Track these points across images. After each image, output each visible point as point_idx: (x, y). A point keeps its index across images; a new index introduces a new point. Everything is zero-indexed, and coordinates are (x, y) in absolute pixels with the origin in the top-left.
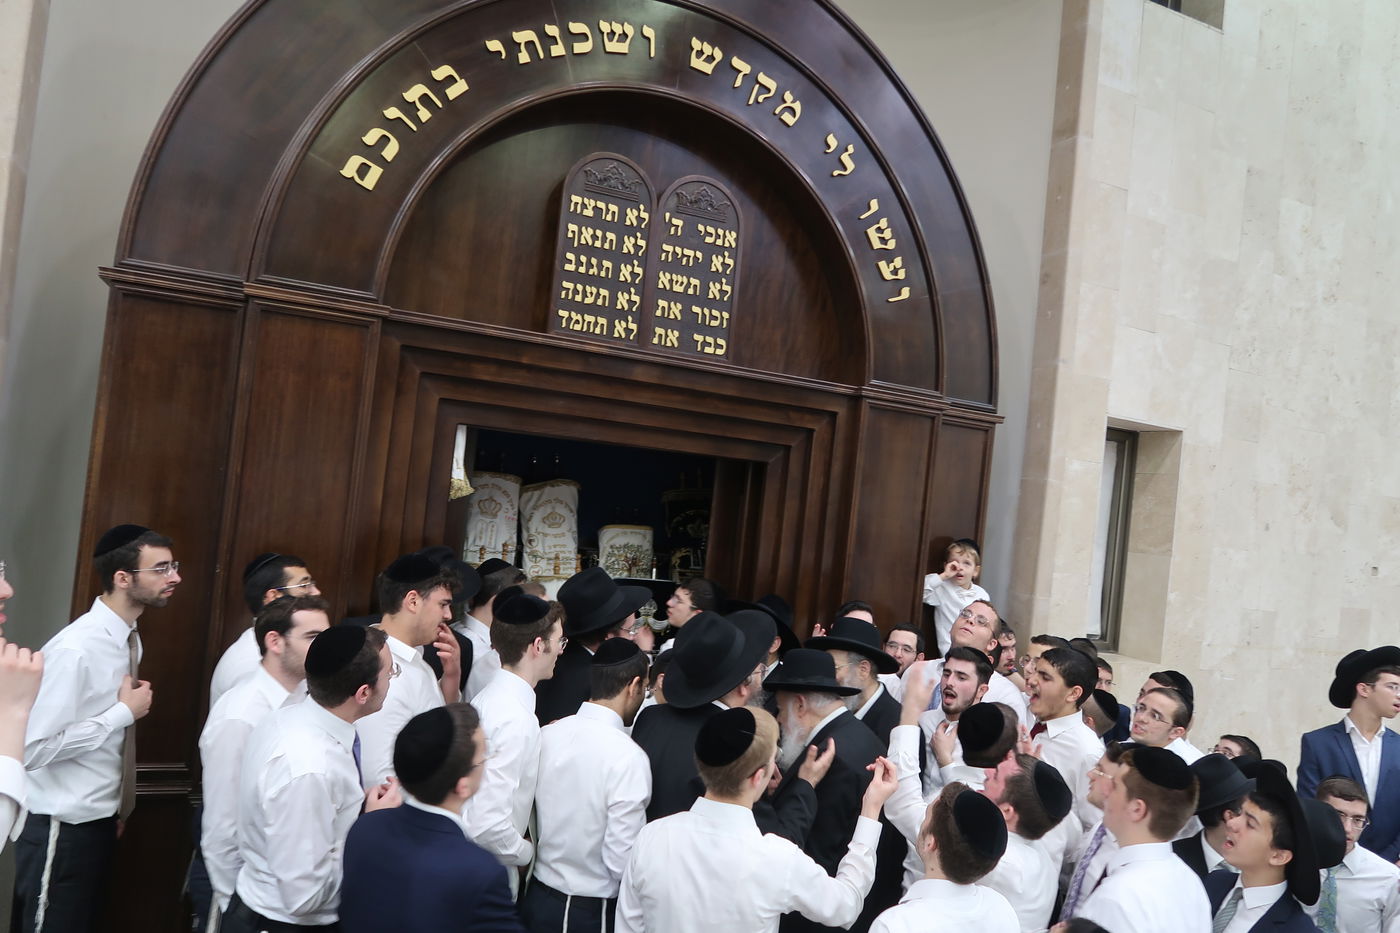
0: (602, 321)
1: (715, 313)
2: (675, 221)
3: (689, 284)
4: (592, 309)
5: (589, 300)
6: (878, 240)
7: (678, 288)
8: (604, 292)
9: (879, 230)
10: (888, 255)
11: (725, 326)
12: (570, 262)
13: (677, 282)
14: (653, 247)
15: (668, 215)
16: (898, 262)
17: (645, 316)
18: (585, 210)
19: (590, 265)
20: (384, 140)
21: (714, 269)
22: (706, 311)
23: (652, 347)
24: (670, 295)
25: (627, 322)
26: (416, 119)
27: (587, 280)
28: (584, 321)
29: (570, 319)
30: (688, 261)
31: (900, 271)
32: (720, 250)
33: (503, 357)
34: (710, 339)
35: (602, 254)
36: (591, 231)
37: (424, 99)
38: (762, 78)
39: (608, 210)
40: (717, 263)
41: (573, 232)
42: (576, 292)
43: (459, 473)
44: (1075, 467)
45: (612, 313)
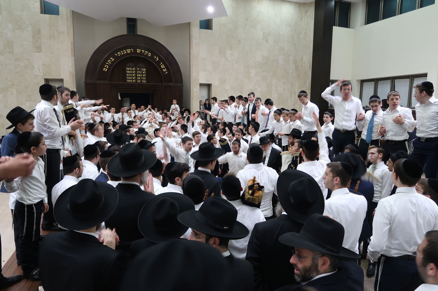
1: (144, 78)
3: (141, 75)
4: (130, 79)
6: (162, 67)
8: (131, 77)
10: (164, 69)
12: (127, 75)
13: (139, 75)
14: (136, 72)
15: (137, 68)
16: (165, 69)
17: (136, 79)
18: (128, 69)
20: (107, 66)
23: (137, 82)
24: (139, 77)
25: (134, 80)
26: (109, 64)
27: (129, 76)
28: (130, 81)
29: (128, 81)
30: (140, 73)
32: (144, 71)
33: (122, 85)
34: (144, 81)
35: (130, 74)
36: (129, 71)
37: (110, 61)
38: (146, 52)
39: (130, 69)
40: (144, 73)
41: (127, 72)
42: (128, 78)
43: (119, 98)
44: (195, 90)
45: (132, 79)
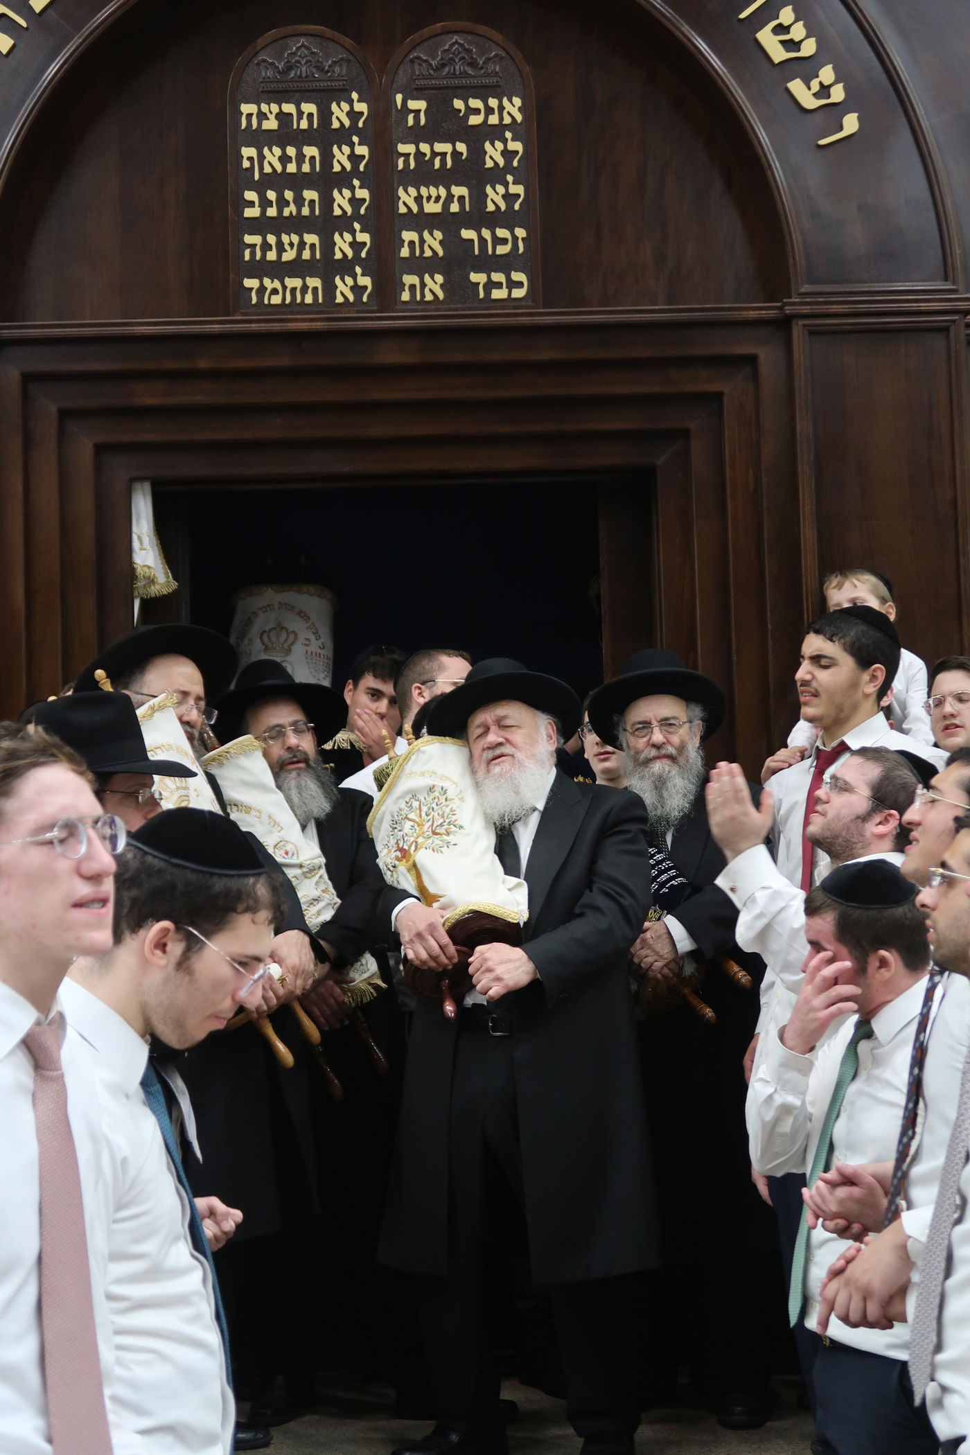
0: (314, 282)
1: (502, 233)
2: (413, 104)
3: (450, 197)
4: (298, 268)
5: (289, 255)
6: (780, 46)
7: (432, 208)
8: (311, 238)
9: (781, 29)
10: (806, 68)
11: (521, 250)
12: (251, 204)
13: (429, 198)
14: (383, 153)
15: (399, 98)
16: (827, 74)
17: (382, 263)
18: (265, 123)
19: (282, 203)
21: (489, 164)
22: (486, 234)
23: (399, 307)
24: (421, 221)
25: (354, 276)
27: (280, 225)
28: (284, 288)
29: (262, 289)
30: (443, 162)
31: (833, 90)
32: (496, 133)
33: (168, 365)
34: (498, 277)
35: (298, 182)
36: (277, 151)
37: (2, 22)
39: (300, 113)
40: (493, 153)
41: (250, 159)
42: (266, 247)
45: (329, 267)
